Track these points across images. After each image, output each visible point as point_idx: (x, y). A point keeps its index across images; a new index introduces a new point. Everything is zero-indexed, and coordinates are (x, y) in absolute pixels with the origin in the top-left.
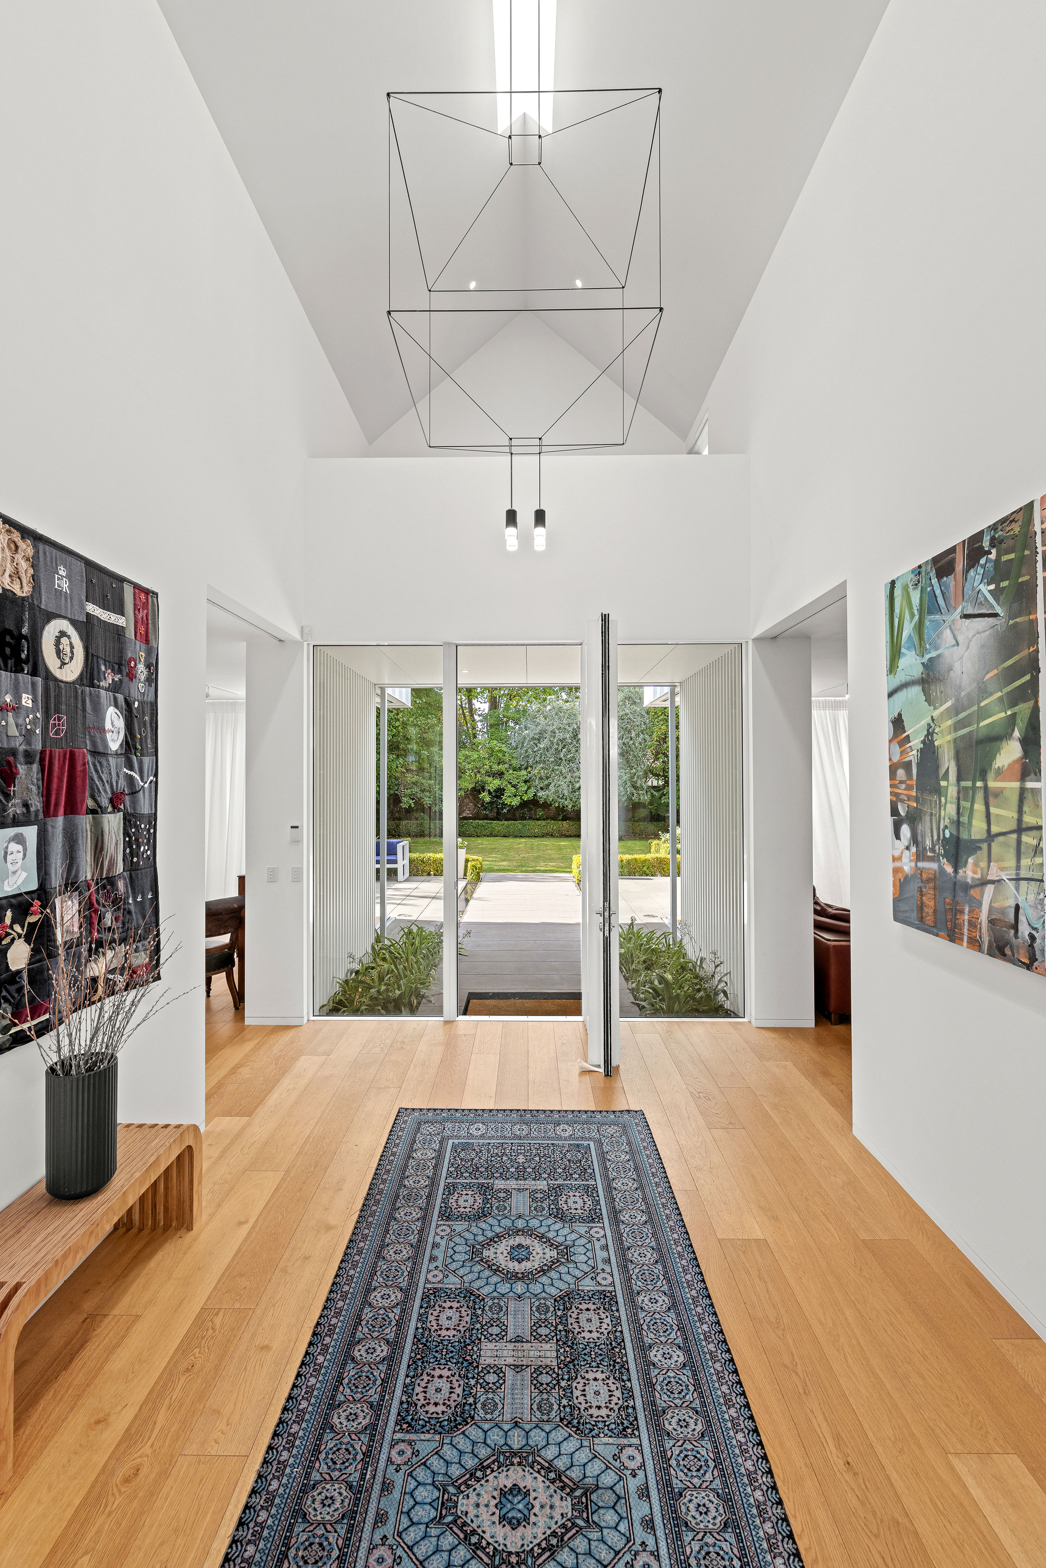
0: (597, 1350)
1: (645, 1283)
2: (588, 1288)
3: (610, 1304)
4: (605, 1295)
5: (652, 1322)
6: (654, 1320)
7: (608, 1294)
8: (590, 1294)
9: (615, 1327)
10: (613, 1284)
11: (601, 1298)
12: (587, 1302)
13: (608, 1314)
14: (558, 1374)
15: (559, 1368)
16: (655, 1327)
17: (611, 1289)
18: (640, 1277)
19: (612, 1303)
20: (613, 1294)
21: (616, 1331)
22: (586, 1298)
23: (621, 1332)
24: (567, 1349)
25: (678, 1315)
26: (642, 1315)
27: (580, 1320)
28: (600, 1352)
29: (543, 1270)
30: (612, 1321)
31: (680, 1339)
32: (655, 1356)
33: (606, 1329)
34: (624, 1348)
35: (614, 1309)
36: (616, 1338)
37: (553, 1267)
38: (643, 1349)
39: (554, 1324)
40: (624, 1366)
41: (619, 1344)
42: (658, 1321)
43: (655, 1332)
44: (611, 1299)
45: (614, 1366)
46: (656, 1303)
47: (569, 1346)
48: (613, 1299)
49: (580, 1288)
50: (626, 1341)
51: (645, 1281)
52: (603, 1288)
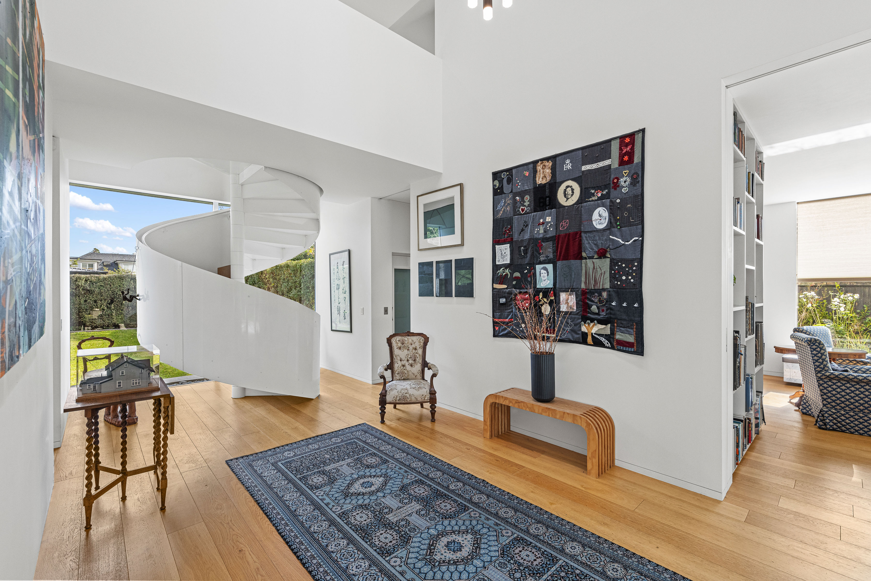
0: (373, 529)
1: (370, 574)
2: (399, 551)
3: (381, 551)
4: (388, 553)
5: (353, 555)
6: (353, 557)
7: (386, 555)
8: (396, 550)
9: (371, 542)
10: (389, 562)
11: (389, 550)
12: (394, 545)
13: (379, 546)
14: (382, 514)
15: (383, 516)
16: (350, 554)
17: (387, 559)
18: (375, 576)
19: (381, 552)
20: (384, 557)
21: (369, 541)
22: (396, 546)
23: (366, 542)
24: (386, 523)
25: (340, 567)
26: (361, 556)
27: (390, 536)
28: (371, 530)
29: (432, 545)
30: (375, 544)
31: (334, 556)
32: (343, 542)
33: (375, 539)
34: (360, 537)
35: (378, 550)
36: (367, 538)
37: (429, 551)
38: (351, 541)
39: (401, 528)
40: (356, 531)
41: (364, 537)
42: (350, 558)
43: (349, 552)
44: (383, 553)
45: (360, 528)
46: (357, 566)
47: (386, 524)
48: (382, 554)
49: (404, 549)
50: (362, 540)
51: (371, 576)
52: (392, 556)
